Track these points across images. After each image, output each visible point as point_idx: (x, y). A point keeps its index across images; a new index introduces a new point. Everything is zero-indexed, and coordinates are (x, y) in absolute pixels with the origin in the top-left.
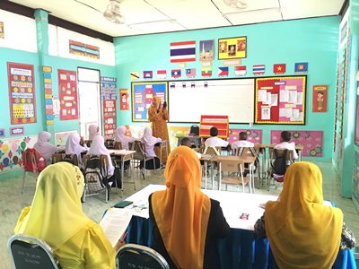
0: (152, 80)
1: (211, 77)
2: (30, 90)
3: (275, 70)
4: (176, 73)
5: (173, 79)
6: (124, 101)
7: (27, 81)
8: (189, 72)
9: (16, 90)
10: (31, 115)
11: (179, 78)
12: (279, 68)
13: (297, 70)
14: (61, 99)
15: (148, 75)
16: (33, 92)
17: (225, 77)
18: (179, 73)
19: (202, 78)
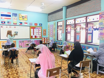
1: (17, 25)
4: (3, 22)
5: (2, 24)
8: (8, 22)
11: (4, 24)
12: (36, 24)
13: (40, 25)
18: (5, 22)
19: (14, 25)
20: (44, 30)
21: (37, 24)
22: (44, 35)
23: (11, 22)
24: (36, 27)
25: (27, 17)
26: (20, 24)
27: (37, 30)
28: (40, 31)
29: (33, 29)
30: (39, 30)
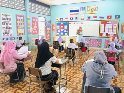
0: (63, 21)
1: (84, 20)
2: (23, 24)
3: (108, 18)
4: (71, 19)
5: (70, 21)
6: (53, 28)
7: (22, 21)
8: (76, 18)
9: (18, 24)
10: (23, 33)
11: (73, 21)
12: (109, 17)
14: (33, 27)
15: (62, 19)
16: (24, 25)
17: (89, 20)
18: (73, 19)
19: (81, 20)
20: (122, 25)
21: (111, 16)
23: (78, 18)
24: (109, 22)
25: (96, 9)
26: (88, 19)
27: (111, 26)
28: (115, 27)
29: (104, 24)
30: (114, 24)
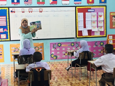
3: (88, 2)
13: (101, 2)
20: (112, 14)
22: (111, 27)
24: (90, 9)
27: (94, 16)
28: (102, 18)
29: (82, 13)
30: (100, 14)
